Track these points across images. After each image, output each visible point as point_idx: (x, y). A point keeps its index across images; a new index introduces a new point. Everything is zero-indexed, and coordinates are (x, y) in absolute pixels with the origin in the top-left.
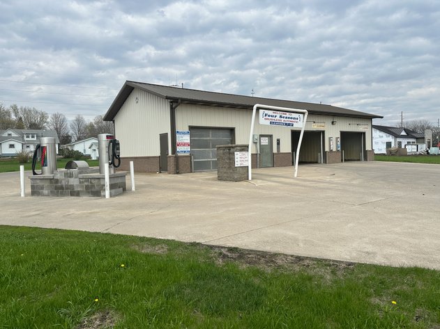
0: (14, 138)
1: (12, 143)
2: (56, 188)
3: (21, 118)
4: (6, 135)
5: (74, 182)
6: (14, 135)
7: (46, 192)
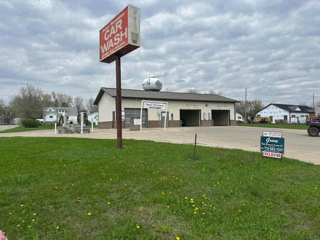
0: (52, 112)
1: (51, 115)
2: (66, 131)
3: (57, 100)
4: (48, 110)
5: (72, 128)
6: (53, 110)
7: (63, 132)
